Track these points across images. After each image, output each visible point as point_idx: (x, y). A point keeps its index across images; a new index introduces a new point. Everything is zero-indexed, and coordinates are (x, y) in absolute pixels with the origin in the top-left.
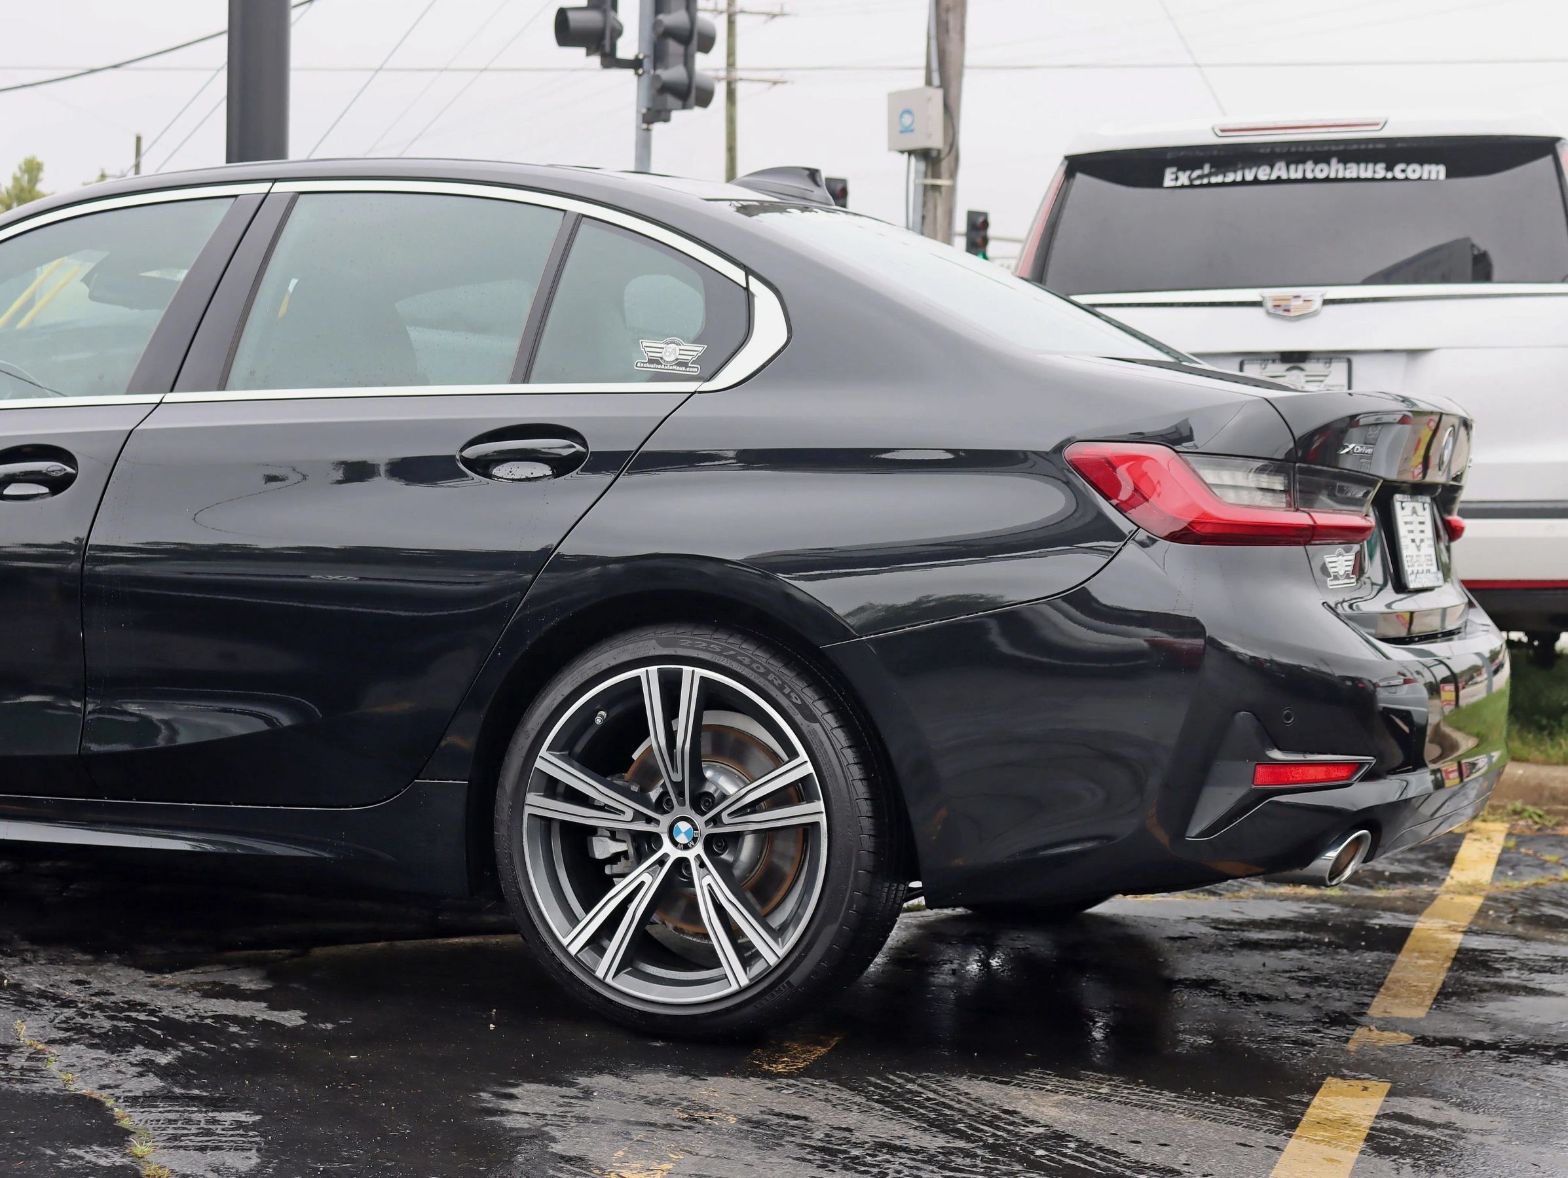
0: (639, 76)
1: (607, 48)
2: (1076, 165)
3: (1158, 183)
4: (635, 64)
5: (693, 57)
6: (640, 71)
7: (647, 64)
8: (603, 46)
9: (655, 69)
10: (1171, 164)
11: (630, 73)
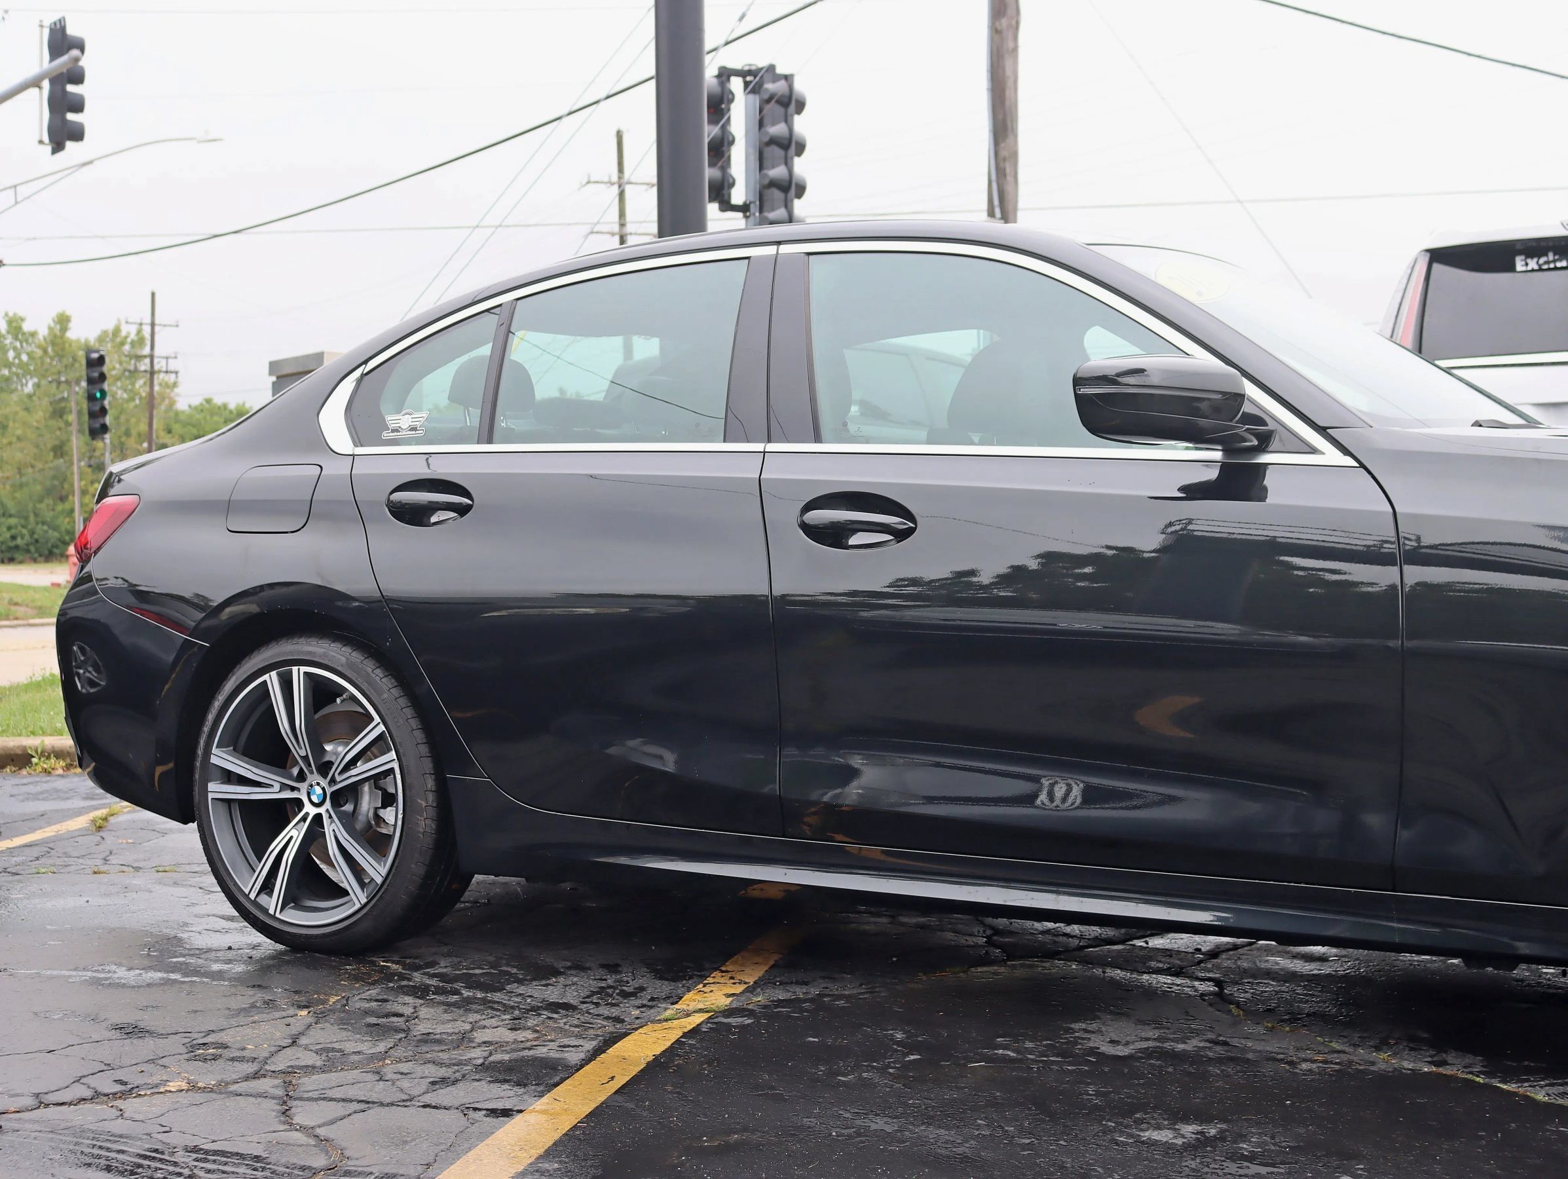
0: (746, 217)
1: (726, 197)
2: (1439, 256)
3: (1511, 268)
4: (744, 209)
5: (792, 201)
6: (748, 214)
7: (754, 209)
8: (723, 195)
9: (761, 211)
10: (1520, 253)
11: (740, 215)
